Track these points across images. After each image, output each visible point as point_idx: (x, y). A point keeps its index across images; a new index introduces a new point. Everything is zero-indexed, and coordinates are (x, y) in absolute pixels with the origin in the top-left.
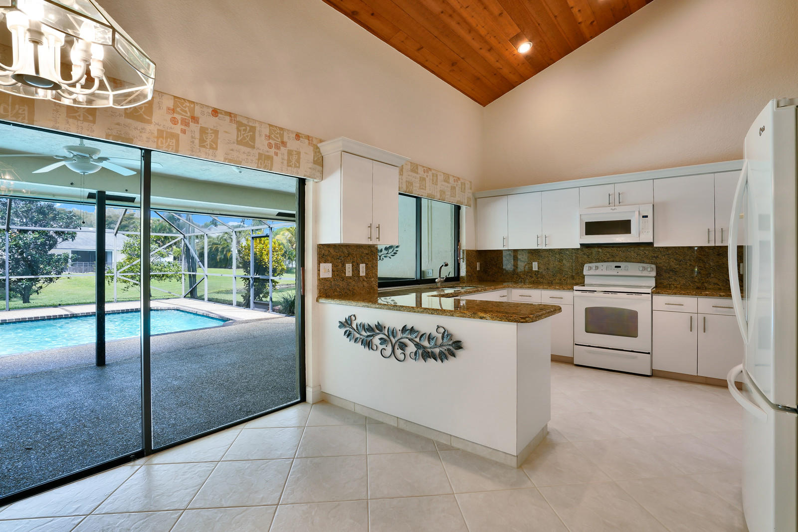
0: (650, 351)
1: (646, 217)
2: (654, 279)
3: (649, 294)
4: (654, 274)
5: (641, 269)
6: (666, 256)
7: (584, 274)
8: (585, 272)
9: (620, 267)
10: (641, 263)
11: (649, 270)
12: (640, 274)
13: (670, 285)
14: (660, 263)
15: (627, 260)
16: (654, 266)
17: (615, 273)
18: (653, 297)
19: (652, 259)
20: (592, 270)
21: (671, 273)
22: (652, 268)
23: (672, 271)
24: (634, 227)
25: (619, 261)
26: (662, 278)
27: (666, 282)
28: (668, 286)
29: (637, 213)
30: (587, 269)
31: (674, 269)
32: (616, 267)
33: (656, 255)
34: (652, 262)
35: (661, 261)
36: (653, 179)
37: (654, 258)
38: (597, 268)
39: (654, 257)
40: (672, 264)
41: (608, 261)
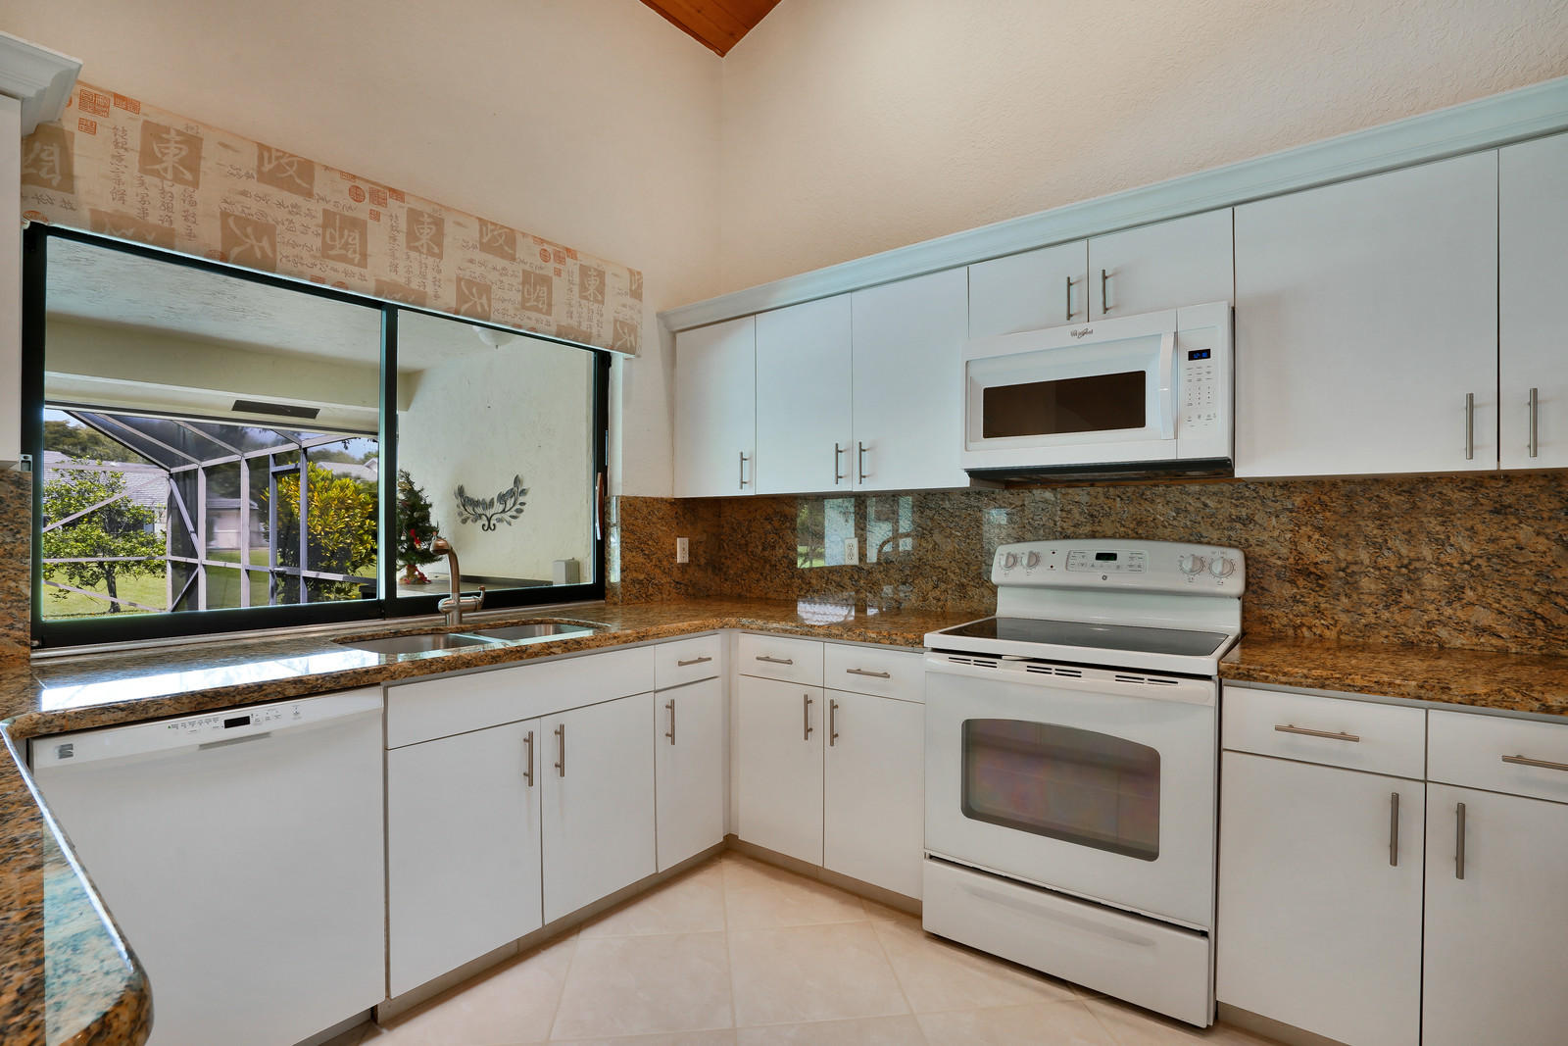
0: (1208, 927)
1: (1205, 354)
2: (1237, 604)
3: (1208, 678)
4: (1236, 584)
5: (1188, 565)
6: (1284, 519)
7: (995, 579)
8: (997, 576)
9: (1112, 557)
10: (1189, 541)
11: (1217, 568)
12: (1182, 585)
13: (1296, 628)
14: (1261, 544)
15: (1142, 530)
16: (1236, 556)
17: (1098, 582)
18: (1226, 690)
19: (1232, 529)
20: (1018, 569)
21: (1301, 582)
22: (1231, 563)
23: (1306, 573)
24: (1156, 400)
25: (1113, 537)
26: (1270, 600)
27: (1281, 618)
28: (1291, 632)
29: (1168, 342)
30: (1003, 563)
31: (1313, 569)
32: (1100, 557)
33: (1244, 512)
34: (1230, 537)
35: (1265, 537)
36: (1234, 205)
37: (1238, 526)
38: (1035, 559)
39: (1239, 519)
40: (1307, 546)
41: (1076, 537)
